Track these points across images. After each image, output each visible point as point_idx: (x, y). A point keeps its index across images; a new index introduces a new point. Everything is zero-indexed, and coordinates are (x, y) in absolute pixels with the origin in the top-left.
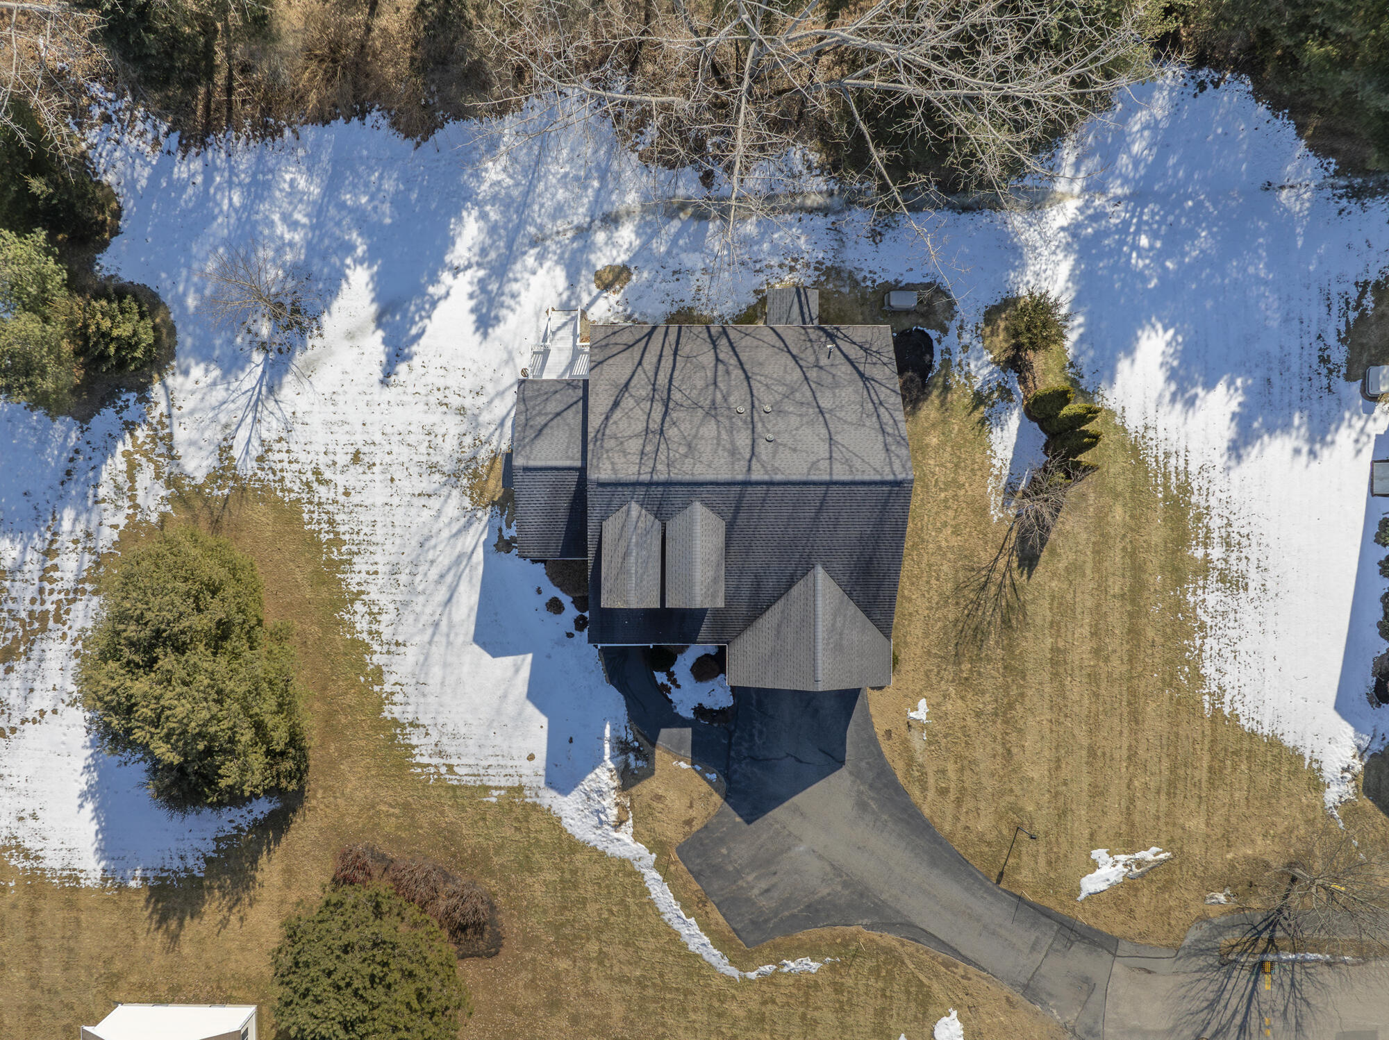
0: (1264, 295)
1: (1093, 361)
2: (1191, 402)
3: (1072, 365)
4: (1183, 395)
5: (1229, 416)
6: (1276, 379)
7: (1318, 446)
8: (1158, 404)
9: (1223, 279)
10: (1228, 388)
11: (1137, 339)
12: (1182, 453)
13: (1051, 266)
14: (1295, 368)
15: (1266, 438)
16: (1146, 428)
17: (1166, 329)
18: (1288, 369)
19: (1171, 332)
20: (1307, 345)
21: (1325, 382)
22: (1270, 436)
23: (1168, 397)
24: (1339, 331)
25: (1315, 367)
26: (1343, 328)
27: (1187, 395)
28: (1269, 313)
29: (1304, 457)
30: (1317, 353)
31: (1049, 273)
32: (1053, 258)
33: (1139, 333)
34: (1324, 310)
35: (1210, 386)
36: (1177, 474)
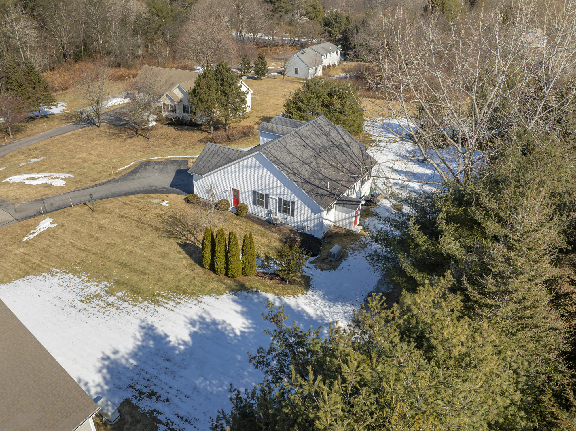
0: (221, 387)
1: (252, 299)
2: (193, 323)
3: (257, 291)
4: (200, 322)
5: (168, 334)
6: (167, 364)
7: (107, 363)
8: (205, 311)
9: (248, 372)
10: (183, 341)
11: (247, 319)
12: (173, 308)
13: (316, 307)
14: (163, 377)
15: (139, 343)
16: (199, 302)
17: (242, 332)
18: (166, 373)
19: (238, 333)
20: (169, 390)
21: (138, 387)
22: (138, 346)
23: (205, 315)
24: (161, 414)
25: (153, 387)
26: (160, 417)
27: (198, 323)
28: (208, 382)
29: (109, 353)
30: (159, 392)
31: (313, 305)
32: (320, 310)
33: (250, 321)
34: (181, 414)
35: (193, 335)
36: (164, 302)
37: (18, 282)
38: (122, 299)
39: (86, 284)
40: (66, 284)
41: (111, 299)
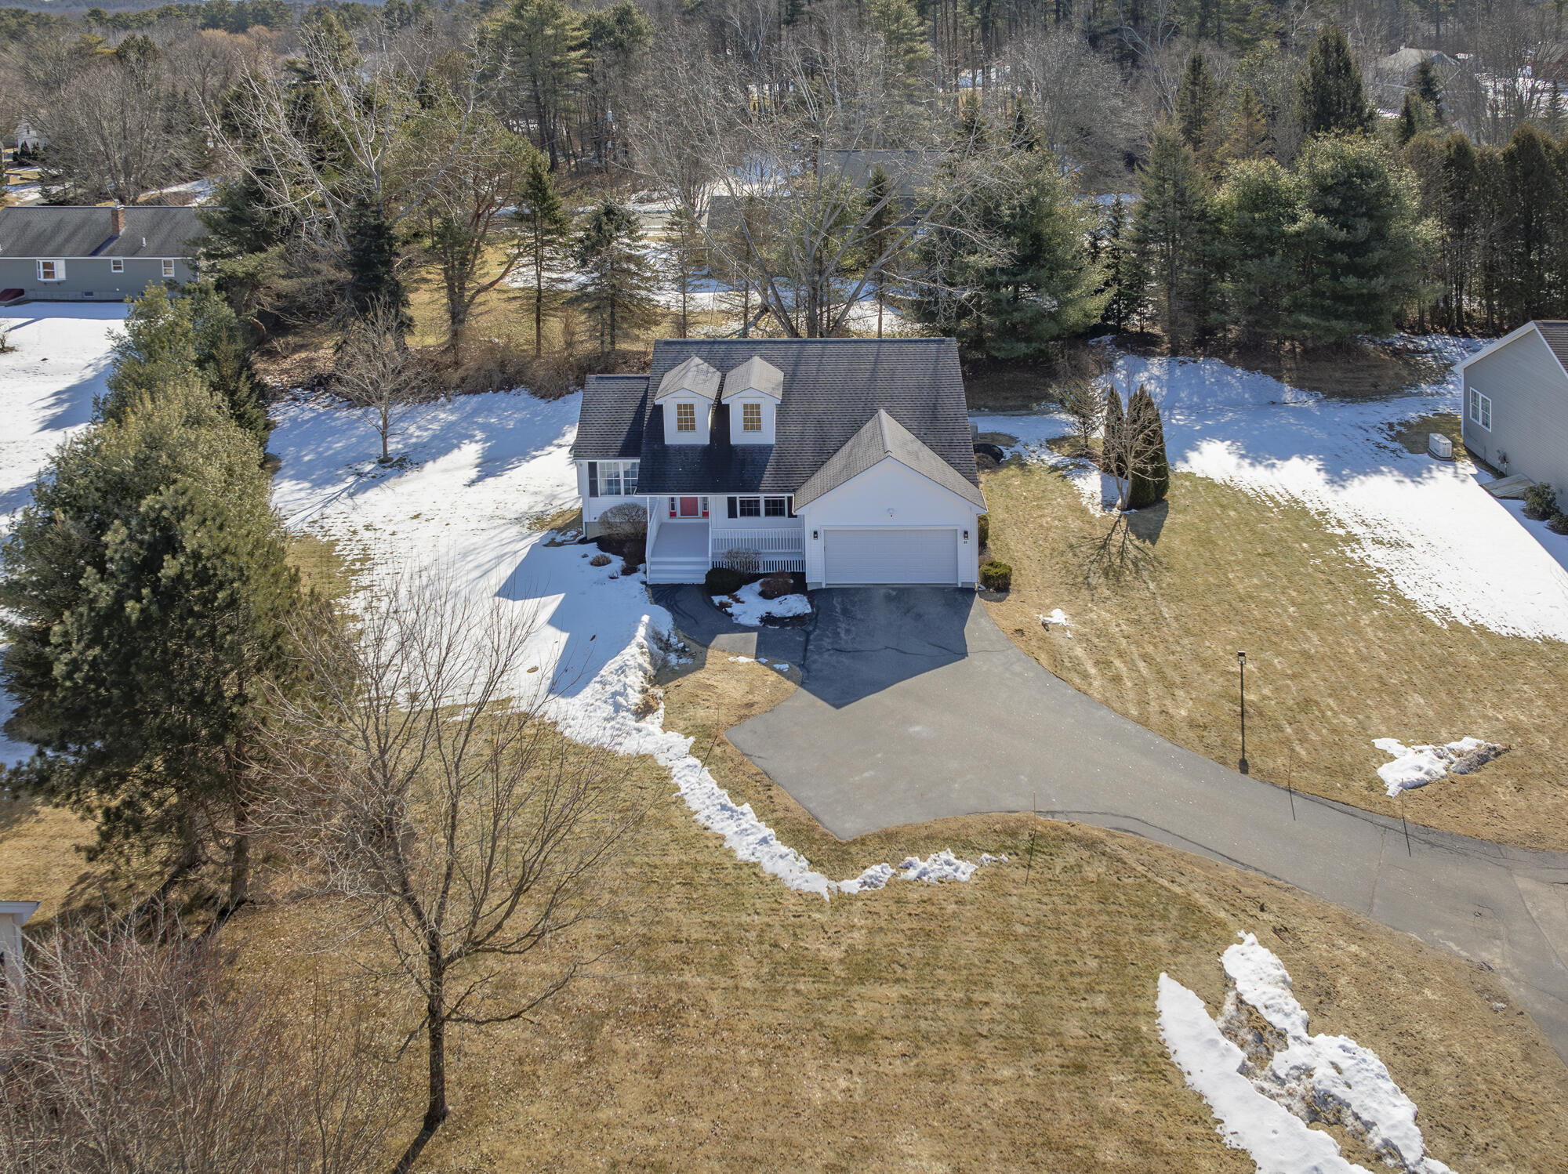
37: (1529, 632)
38: (1340, 523)
39: (1387, 568)
40: (1426, 583)
41: (1358, 530)
